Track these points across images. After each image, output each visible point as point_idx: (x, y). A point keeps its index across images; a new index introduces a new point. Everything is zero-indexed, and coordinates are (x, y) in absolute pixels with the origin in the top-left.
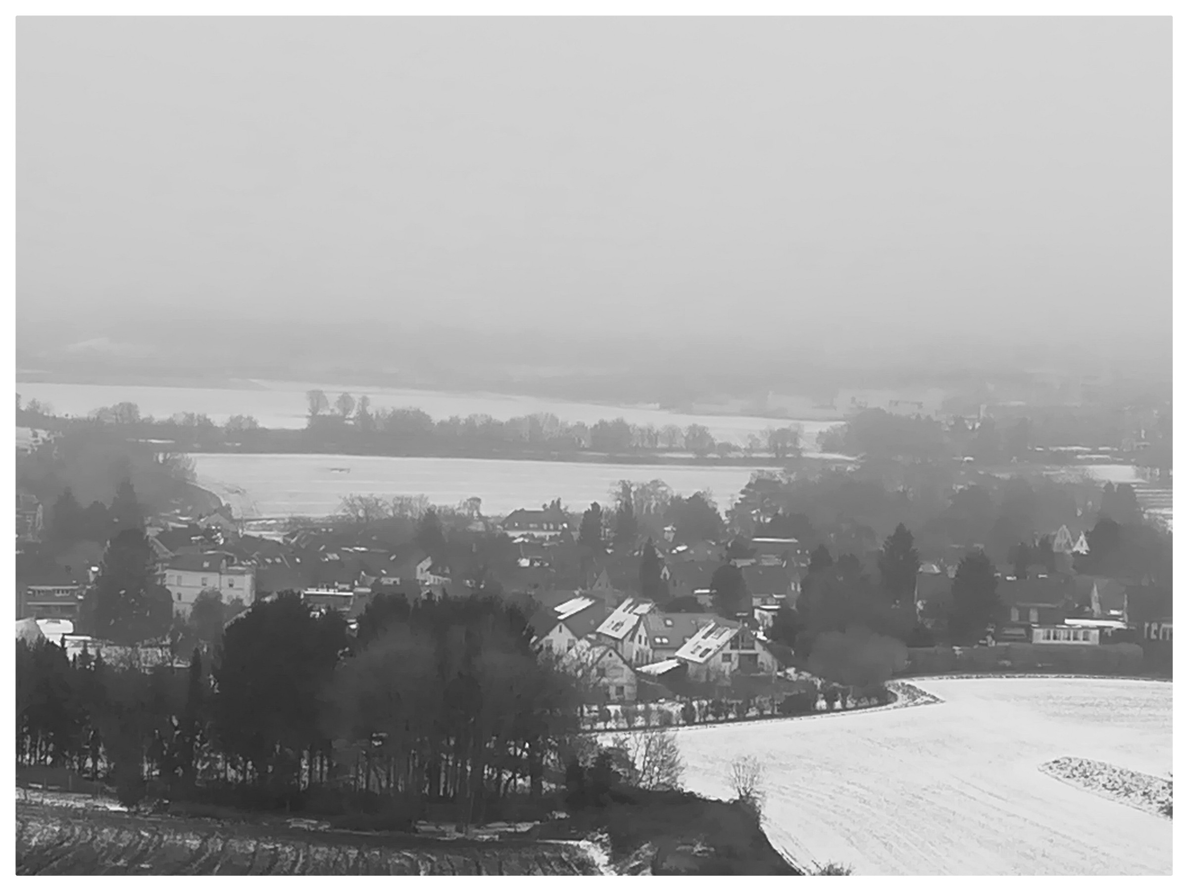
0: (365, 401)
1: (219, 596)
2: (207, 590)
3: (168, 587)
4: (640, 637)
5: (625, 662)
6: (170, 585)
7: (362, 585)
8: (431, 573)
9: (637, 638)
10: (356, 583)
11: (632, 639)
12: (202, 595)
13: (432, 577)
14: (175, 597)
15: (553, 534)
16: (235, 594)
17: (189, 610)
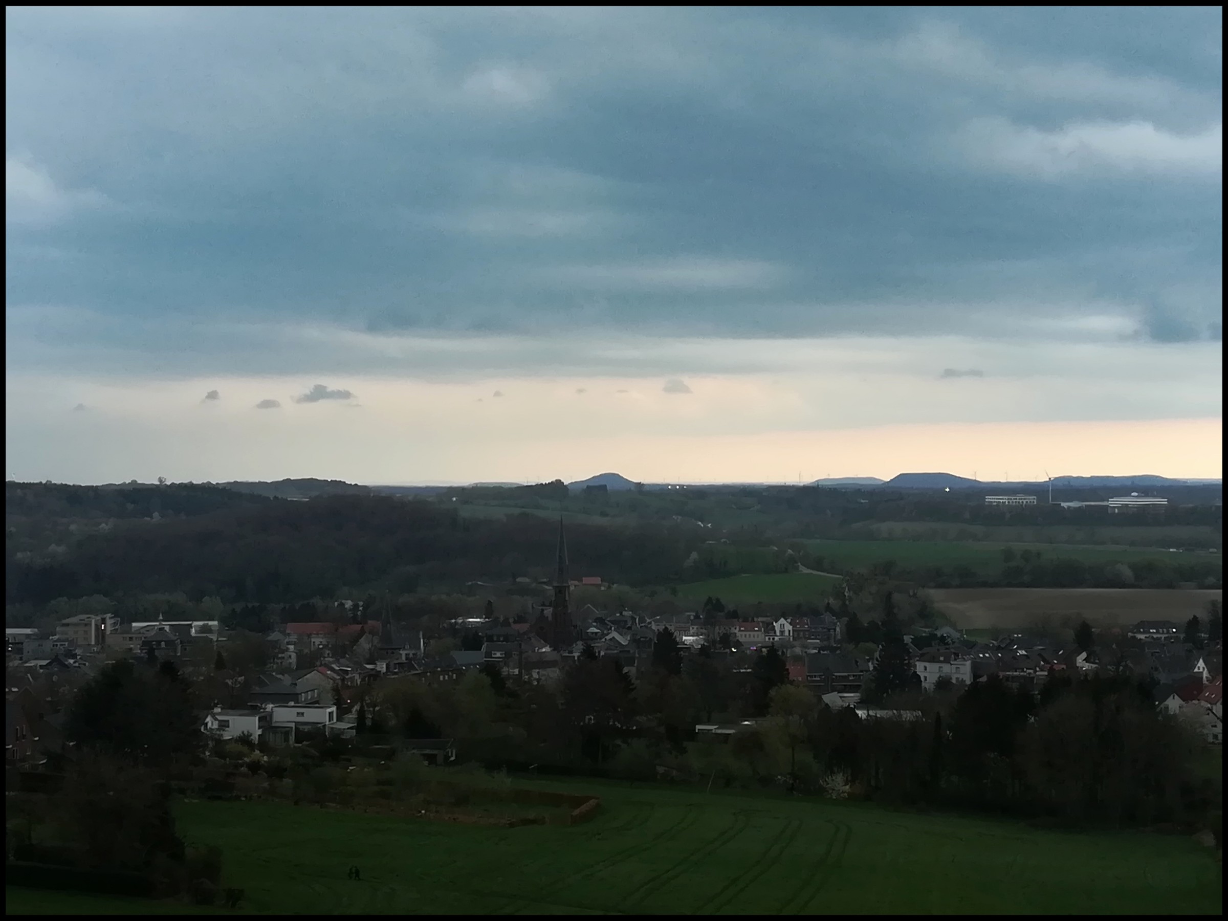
1: (951, 678)
2: (943, 675)
6: (920, 672)
7: (1042, 670)
8: (1086, 662)
10: (1038, 669)
12: (940, 678)
13: (1087, 664)
15: (1166, 635)
16: (961, 677)
17: (933, 687)
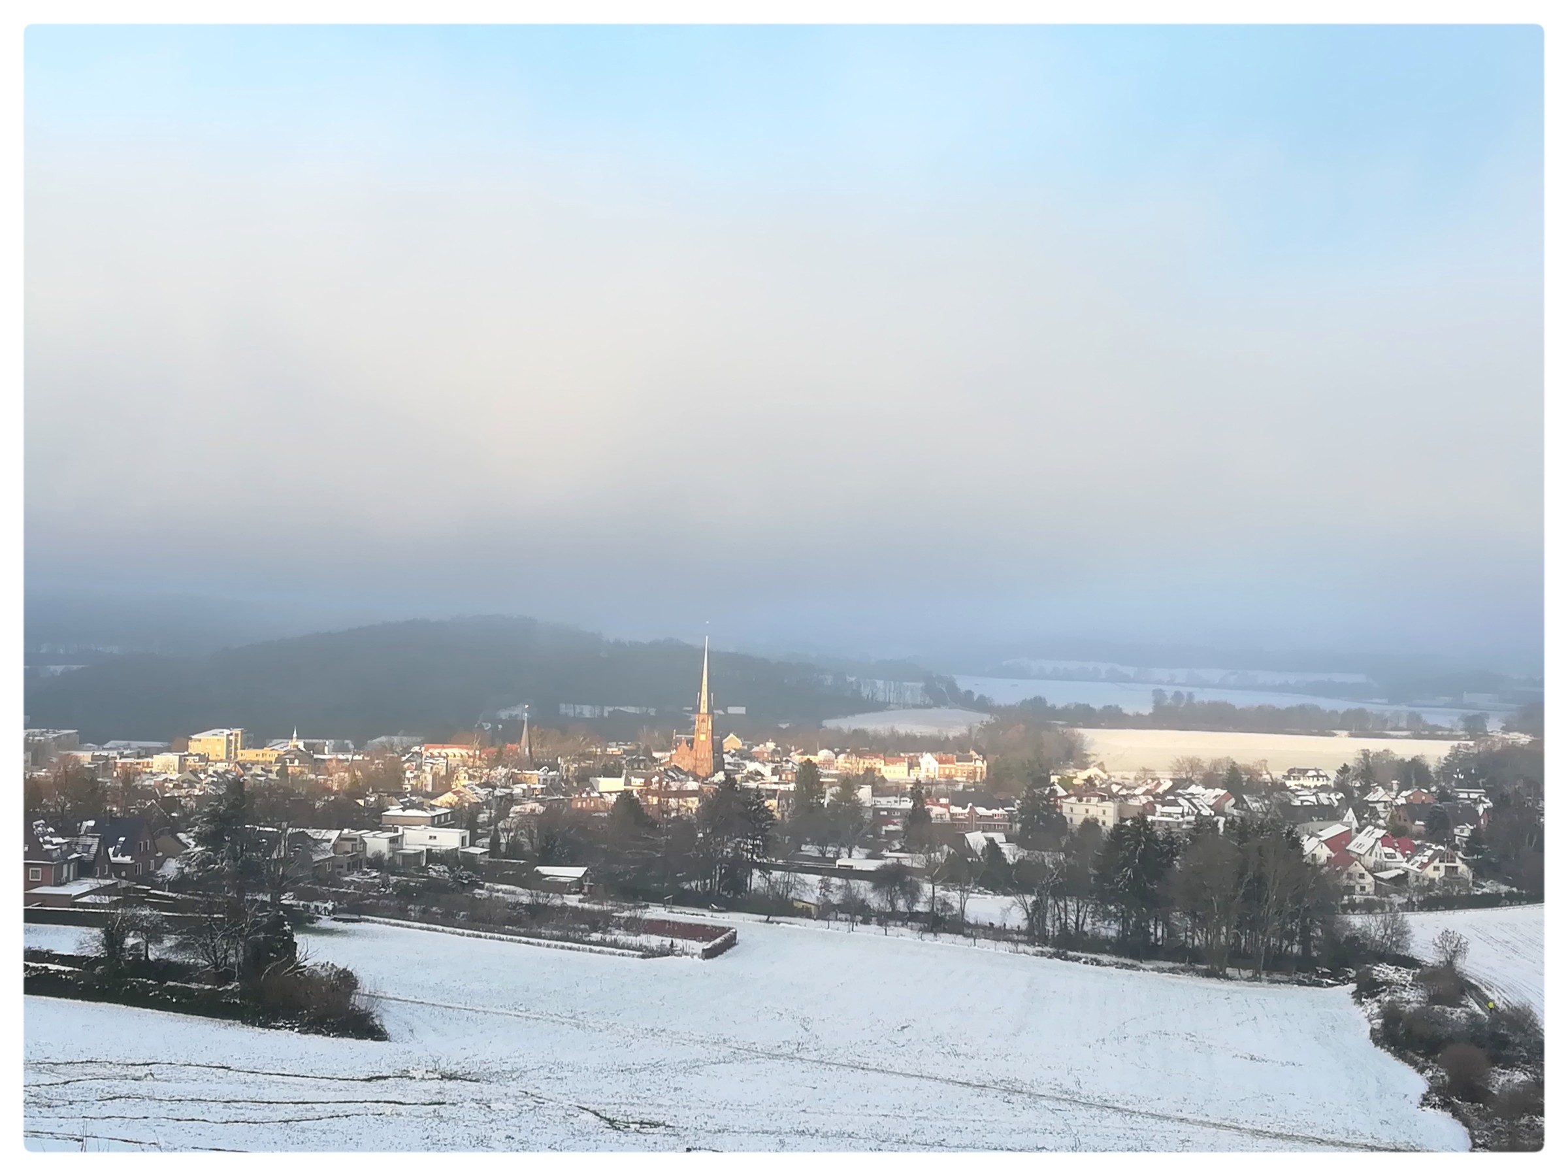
0: (1191, 696)
1: (1097, 820)
2: (1089, 817)
3: (1064, 814)
4: (1376, 853)
5: (1366, 870)
6: (1065, 812)
8: (1235, 808)
9: (1374, 854)
11: (1370, 855)
12: (1086, 821)
14: (1068, 821)
16: (1106, 819)
17: (1079, 828)
